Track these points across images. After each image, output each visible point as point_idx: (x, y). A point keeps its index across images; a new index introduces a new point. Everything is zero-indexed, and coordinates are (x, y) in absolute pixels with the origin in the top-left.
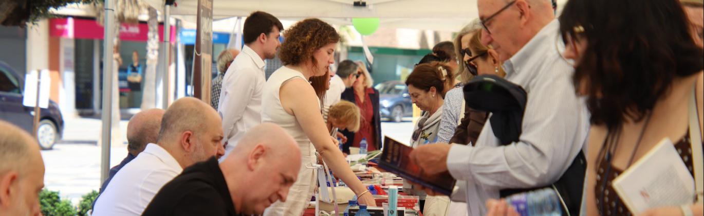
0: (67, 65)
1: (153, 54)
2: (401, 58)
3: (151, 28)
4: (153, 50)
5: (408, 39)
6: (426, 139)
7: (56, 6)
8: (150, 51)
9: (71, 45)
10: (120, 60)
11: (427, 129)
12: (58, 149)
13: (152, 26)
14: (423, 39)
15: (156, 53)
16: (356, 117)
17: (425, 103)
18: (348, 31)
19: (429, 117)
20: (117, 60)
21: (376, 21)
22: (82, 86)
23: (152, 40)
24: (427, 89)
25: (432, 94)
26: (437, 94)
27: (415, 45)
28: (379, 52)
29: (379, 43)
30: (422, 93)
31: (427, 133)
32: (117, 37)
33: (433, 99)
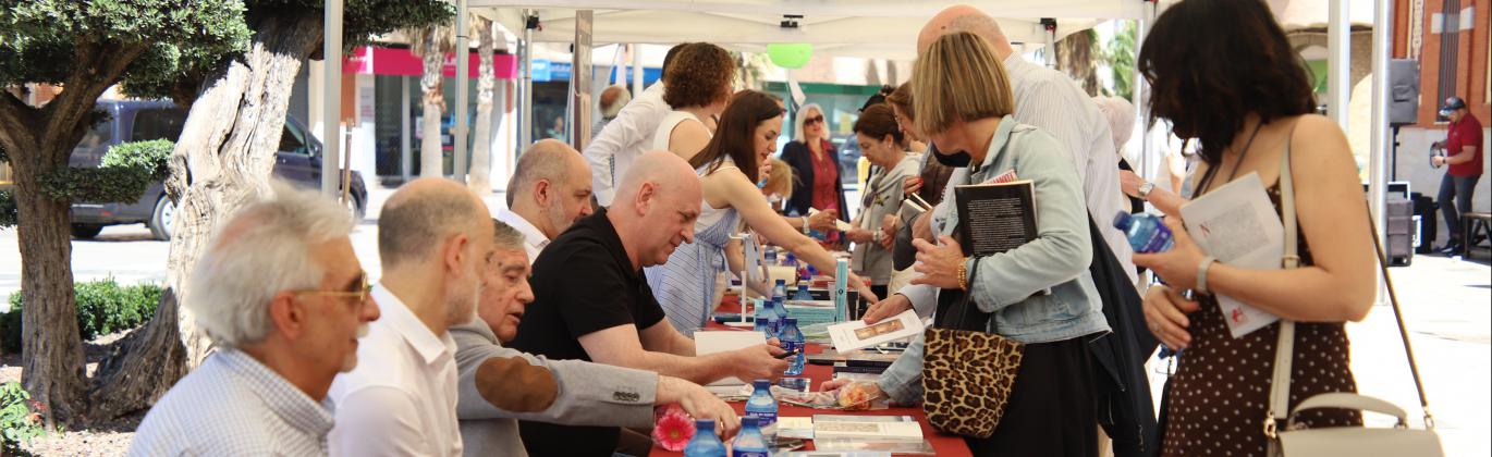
0: (364, 113)
1: (487, 96)
2: (841, 98)
3: (483, 60)
4: (486, 90)
5: (850, 71)
6: (882, 205)
7: (379, 33)
8: (482, 92)
9: (371, 84)
10: (444, 104)
11: (883, 191)
12: (358, 231)
13: (484, 56)
14: (872, 70)
15: (491, 94)
16: (786, 180)
17: (879, 156)
18: (764, 61)
19: (885, 175)
20: (439, 104)
21: (807, 48)
22: (386, 143)
23: (485, 75)
24: (881, 137)
25: (888, 144)
26: (894, 145)
27: (861, 81)
28: (811, 89)
29: (809, 79)
30: (874, 143)
31: (883, 196)
32: (440, 72)
33: (889, 151)
